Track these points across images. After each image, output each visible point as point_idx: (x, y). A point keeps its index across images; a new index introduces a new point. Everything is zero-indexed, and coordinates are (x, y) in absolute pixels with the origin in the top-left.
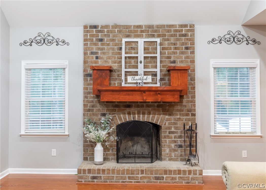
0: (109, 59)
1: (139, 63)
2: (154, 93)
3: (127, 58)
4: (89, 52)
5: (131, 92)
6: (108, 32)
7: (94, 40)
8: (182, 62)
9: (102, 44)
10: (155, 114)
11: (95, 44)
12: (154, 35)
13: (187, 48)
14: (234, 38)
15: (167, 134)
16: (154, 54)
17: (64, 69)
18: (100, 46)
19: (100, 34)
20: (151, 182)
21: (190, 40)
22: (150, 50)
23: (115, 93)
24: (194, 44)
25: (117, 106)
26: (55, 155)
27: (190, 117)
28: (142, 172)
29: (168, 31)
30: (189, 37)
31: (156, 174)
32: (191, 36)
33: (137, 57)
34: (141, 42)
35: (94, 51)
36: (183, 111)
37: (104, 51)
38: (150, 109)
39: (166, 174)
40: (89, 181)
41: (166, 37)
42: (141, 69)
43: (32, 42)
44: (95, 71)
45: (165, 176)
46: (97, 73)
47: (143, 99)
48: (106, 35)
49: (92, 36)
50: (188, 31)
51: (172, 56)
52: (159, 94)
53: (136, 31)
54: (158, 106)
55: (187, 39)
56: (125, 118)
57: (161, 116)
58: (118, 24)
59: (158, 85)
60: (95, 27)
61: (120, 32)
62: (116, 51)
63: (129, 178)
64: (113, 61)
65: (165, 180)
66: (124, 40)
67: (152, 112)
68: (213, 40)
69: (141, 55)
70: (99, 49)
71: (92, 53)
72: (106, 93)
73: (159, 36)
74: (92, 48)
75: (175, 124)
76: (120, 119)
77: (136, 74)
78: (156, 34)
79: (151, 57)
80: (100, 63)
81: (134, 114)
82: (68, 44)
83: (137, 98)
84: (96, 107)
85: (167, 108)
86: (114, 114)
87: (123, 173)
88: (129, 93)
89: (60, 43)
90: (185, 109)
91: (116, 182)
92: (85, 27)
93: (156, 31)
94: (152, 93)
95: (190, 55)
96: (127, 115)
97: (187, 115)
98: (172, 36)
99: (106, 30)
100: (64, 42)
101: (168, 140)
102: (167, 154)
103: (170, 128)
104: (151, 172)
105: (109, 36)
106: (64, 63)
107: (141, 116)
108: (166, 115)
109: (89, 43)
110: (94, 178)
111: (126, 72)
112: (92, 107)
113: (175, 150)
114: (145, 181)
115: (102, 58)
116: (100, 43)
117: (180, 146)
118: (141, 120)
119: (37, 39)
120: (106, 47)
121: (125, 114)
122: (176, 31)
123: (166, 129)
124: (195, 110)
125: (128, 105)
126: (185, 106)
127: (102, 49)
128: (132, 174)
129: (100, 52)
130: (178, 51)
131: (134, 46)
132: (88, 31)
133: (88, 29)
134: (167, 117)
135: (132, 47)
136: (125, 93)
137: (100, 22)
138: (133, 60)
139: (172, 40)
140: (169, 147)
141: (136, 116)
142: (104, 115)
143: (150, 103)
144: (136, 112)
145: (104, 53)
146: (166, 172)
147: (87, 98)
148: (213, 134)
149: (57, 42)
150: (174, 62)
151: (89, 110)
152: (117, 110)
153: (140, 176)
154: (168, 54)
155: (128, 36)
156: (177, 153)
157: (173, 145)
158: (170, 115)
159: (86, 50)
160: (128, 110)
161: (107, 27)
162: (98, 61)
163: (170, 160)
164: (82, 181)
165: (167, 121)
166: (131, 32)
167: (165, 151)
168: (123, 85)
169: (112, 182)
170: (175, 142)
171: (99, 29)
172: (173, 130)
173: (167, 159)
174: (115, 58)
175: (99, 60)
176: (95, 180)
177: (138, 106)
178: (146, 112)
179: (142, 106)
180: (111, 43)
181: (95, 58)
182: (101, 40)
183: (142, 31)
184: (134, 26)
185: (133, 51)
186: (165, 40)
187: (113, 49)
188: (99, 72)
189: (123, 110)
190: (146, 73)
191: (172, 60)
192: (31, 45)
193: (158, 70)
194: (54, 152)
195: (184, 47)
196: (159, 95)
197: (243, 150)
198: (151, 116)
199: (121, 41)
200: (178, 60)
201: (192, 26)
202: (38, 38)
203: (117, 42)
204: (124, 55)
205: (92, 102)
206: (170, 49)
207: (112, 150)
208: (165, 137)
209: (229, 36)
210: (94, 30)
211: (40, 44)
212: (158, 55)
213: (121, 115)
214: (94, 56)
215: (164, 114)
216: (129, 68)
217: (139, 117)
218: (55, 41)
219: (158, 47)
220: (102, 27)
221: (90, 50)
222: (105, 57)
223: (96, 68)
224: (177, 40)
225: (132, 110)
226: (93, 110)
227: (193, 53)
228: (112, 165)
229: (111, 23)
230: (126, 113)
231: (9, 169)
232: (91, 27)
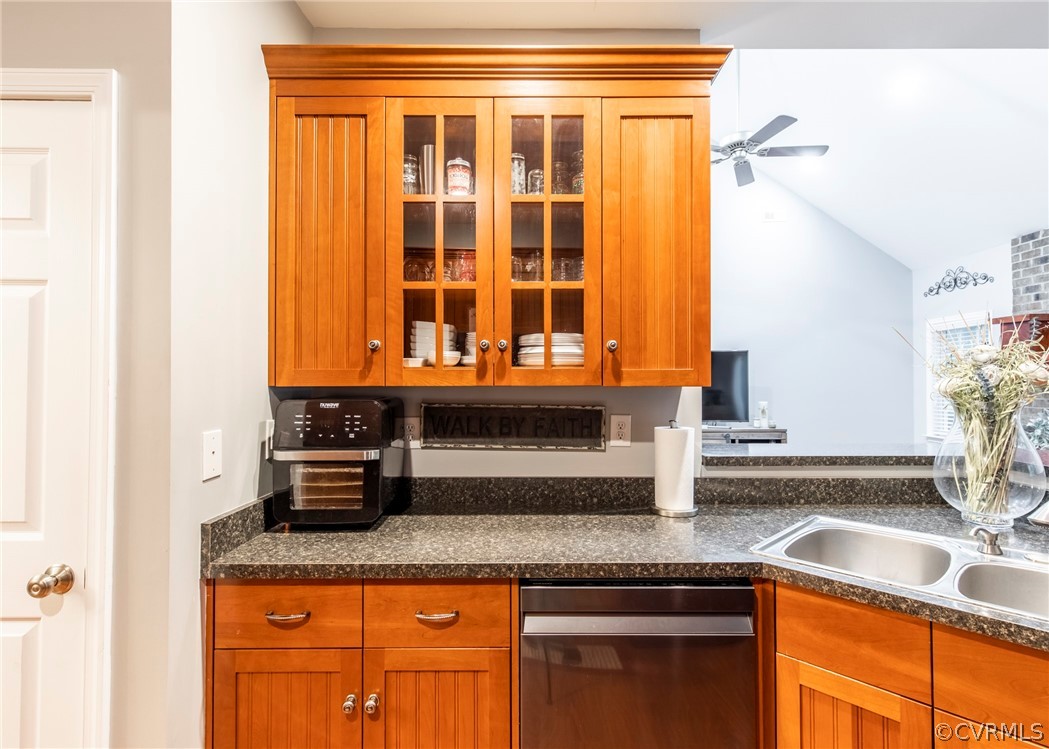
4: (1022, 289)
7: (1031, 262)
9: (1047, 268)
11: (1034, 271)
18: (1043, 273)
19: (1042, 248)
35: (1033, 284)
43: (940, 287)
49: (1028, 255)
60: (1032, 236)
70: (1041, 278)
71: (1028, 290)
74: (1029, 280)
80: (1043, 307)
82: (992, 280)
89: (980, 281)
92: (1015, 242)
100: (984, 277)
109: (1021, 270)
115: (1045, 297)
116: (1042, 266)
119: (944, 281)
127: (1046, 278)
129: (1043, 284)
132: (1019, 249)
133: (1020, 244)
137: (1042, 224)
149: (974, 280)
159: (1018, 286)
162: (1039, 304)
171: (1040, 238)
175: (1041, 302)
181: (1033, 298)
182: (1045, 260)
192: (939, 293)
202: (948, 279)
210: (1031, 242)
211: (950, 289)
214: (1032, 295)
218: (971, 278)
220: (1046, 232)
221: (1024, 285)
232: (1025, 238)
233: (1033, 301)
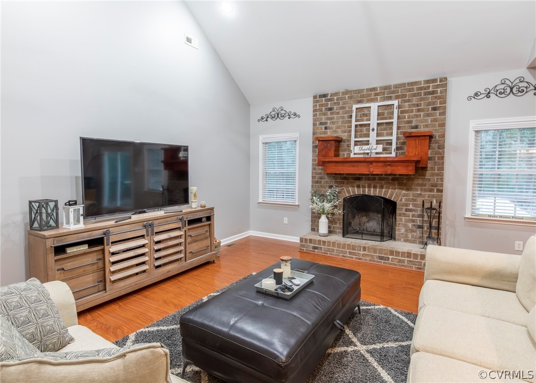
0: (339, 128)
1: (371, 131)
2: (382, 164)
3: (358, 127)
4: (318, 123)
6: (338, 99)
7: (324, 109)
8: (427, 126)
9: (331, 114)
10: (389, 188)
11: (325, 114)
12: (391, 97)
13: (435, 109)
14: (511, 89)
15: (404, 211)
16: (390, 119)
17: (296, 141)
18: (329, 116)
19: (329, 103)
20: (374, 261)
21: (439, 98)
22: (386, 115)
24: (445, 102)
25: (345, 178)
26: (287, 223)
27: (435, 193)
28: (364, 249)
29: (410, 90)
30: (439, 94)
31: (380, 253)
32: (441, 93)
33: (369, 124)
34: (374, 107)
35: (324, 121)
36: (425, 186)
37: (333, 120)
38: (383, 182)
40: (310, 251)
41: (407, 98)
42: (373, 137)
43: (268, 117)
44: (320, 142)
45: (391, 257)
46: (322, 144)
47: (370, 171)
48: (335, 103)
49: (322, 105)
50: (438, 86)
51: (414, 120)
52: (388, 165)
53: (369, 95)
54: (393, 179)
55: (436, 97)
56: (353, 191)
57: (397, 190)
58: (349, 90)
59: (393, 155)
60: (325, 96)
61: (350, 98)
62: (347, 119)
63: (350, 253)
64: (342, 131)
65: (390, 261)
66: (355, 107)
67: (385, 186)
68: (476, 94)
69: (374, 121)
70: (328, 119)
71: (321, 124)
72: (330, 164)
73: (397, 97)
74: (322, 119)
75: (414, 200)
76: (349, 192)
77: (367, 143)
78: (393, 95)
79: (387, 123)
80: (330, 134)
81: (364, 187)
82: (299, 116)
83: (363, 170)
84: (324, 179)
85: (405, 181)
86: (342, 186)
87: (344, 248)
88: (354, 164)
89: (292, 116)
90: (428, 183)
91: (336, 255)
92: (315, 97)
93: (393, 92)
94: (380, 164)
95: (438, 117)
96: (356, 189)
97: (431, 190)
98: (414, 95)
99: (335, 98)
100: (295, 114)
101: (403, 218)
102: (403, 234)
103: (407, 205)
104: (375, 251)
105: (339, 104)
106: (295, 135)
107: (372, 189)
108: (403, 189)
109: (318, 113)
110: (315, 248)
111: (355, 141)
112: (321, 179)
113: (412, 231)
114: (368, 258)
115: (331, 128)
116: (329, 112)
117: (421, 227)
118: (372, 194)
119: (271, 114)
120: (335, 116)
121: (353, 187)
122: (421, 89)
123: (403, 205)
124: (442, 185)
125: (357, 178)
126: (429, 180)
127: (331, 119)
128: (353, 249)
129: (329, 121)
130: (422, 113)
131: (366, 112)
132: (317, 101)
133: (318, 99)
134: (404, 192)
135: (364, 113)
137: (329, 90)
138: (365, 128)
139: (415, 100)
140: (405, 226)
141: (367, 189)
142: (331, 187)
143: (384, 176)
144: (366, 185)
145: (333, 123)
146: (392, 253)
147: (316, 170)
148: (468, 215)
149: (289, 115)
150: (416, 127)
151: (317, 182)
152: (345, 183)
153: (362, 252)
154: (409, 118)
155: (360, 102)
156: (415, 234)
157: (410, 225)
158: (408, 190)
159: (316, 121)
160: (357, 182)
161: (336, 94)
163: (406, 241)
164: (304, 250)
165: (403, 196)
166: (363, 96)
167: (400, 230)
168: (352, 156)
169: (332, 254)
170: (413, 221)
171: (329, 97)
172: (411, 207)
173: (402, 239)
174: (345, 127)
175: (328, 131)
176: (316, 251)
177: (369, 179)
178: (378, 185)
179: (374, 179)
180: (341, 111)
181: (324, 128)
182: (331, 109)
183: (376, 94)
184: (367, 89)
185: (365, 118)
186: (405, 101)
187: (343, 118)
188: (324, 143)
189: (352, 182)
190: (378, 142)
191: (413, 124)
192: (267, 120)
193: (394, 138)
194: (286, 220)
195: (430, 107)
196: (388, 167)
197: (517, 241)
198: (384, 190)
199: (352, 108)
200: (422, 124)
201: (444, 80)
202: (273, 113)
203: (347, 109)
204: (354, 123)
205: (320, 174)
206: (412, 111)
208: (400, 215)
209: (503, 86)
210: (324, 99)
211: (274, 119)
212: (395, 120)
213: (350, 188)
214: (323, 127)
215: (400, 189)
216: (361, 137)
217: (370, 190)
218: (287, 114)
219: (396, 111)
220: (332, 95)
221: (319, 121)
222: (334, 126)
223: (321, 139)
224: (422, 99)
225: (362, 183)
226: (321, 182)
227: (444, 113)
228: (337, 238)
229: (341, 89)
230: (355, 186)
231: (250, 231)
232: (321, 96)
233: (323, 130)
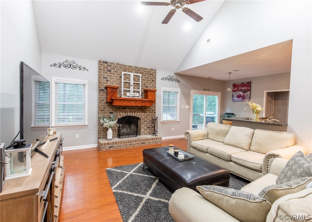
0: (114, 82)
1: (131, 86)
2: (141, 102)
3: (125, 83)
4: (102, 77)
5: (130, 101)
6: (114, 66)
7: (106, 70)
8: (150, 87)
9: (110, 73)
10: (138, 112)
11: (106, 73)
12: (138, 72)
13: (153, 81)
14: (171, 79)
15: (143, 122)
16: (138, 82)
17: (84, 85)
18: (109, 74)
19: (109, 67)
20: (140, 145)
21: (154, 77)
22: (136, 80)
23: (121, 101)
24: (156, 79)
25: (118, 108)
26: (78, 138)
27: (153, 114)
28: (136, 141)
29: (145, 71)
30: (154, 76)
31: (142, 141)
32: (155, 75)
33: (130, 83)
34: (132, 75)
35: (105, 76)
36: (150, 111)
37: (111, 77)
38: (135, 110)
39: (147, 141)
40: (108, 149)
41: (144, 74)
42: (132, 89)
43: (61, 65)
44: (109, 88)
45: (146, 142)
47: (136, 105)
48: (112, 68)
49: (105, 67)
50: (154, 72)
51: (146, 84)
52: (143, 102)
53: (129, 69)
54: (139, 108)
55: (153, 76)
56: (122, 114)
57: (141, 113)
58: (119, 63)
59: (140, 98)
60: (106, 63)
61: (120, 68)
62: (118, 78)
63: (129, 145)
64: (116, 83)
65: (146, 144)
66: (123, 73)
67: (136, 111)
68: (163, 78)
69: (132, 82)
70: (108, 76)
71: (104, 78)
72: (117, 101)
73: (140, 73)
74: (104, 75)
75: (147, 117)
76: (120, 115)
77: (129, 91)
78: (139, 72)
79: (136, 83)
80: (109, 84)
81: (127, 112)
82: (87, 70)
83: (133, 104)
84: (106, 108)
85: (144, 109)
86: (117, 112)
87: (126, 143)
88: (129, 101)
89: (82, 69)
90: (151, 110)
91: (122, 148)
92: (100, 62)
93: (139, 70)
94: (140, 102)
95: (154, 84)
96: (124, 113)
97: (152, 113)
98: (146, 74)
99: (112, 65)
100: (84, 68)
101: (143, 125)
102: (143, 132)
103: (144, 119)
104: (140, 141)
105: (114, 69)
107: (131, 113)
108: (143, 113)
109: (102, 71)
110: (110, 147)
111: (124, 90)
112: (104, 109)
113: (146, 130)
114: (137, 145)
115: (110, 81)
116: (109, 72)
117: (149, 128)
118: (131, 115)
119: (64, 63)
120: (112, 75)
121: (123, 112)
122: (148, 72)
123: (143, 119)
124: (155, 110)
125: (124, 108)
126: (151, 108)
127: (110, 76)
128: (131, 143)
129: (109, 77)
130: (149, 82)
131: (128, 76)
132: (101, 64)
134: (143, 114)
135: (127, 77)
136: (127, 101)
137: (109, 60)
138: (127, 84)
139: (147, 76)
140: (144, 128)
141: (129, 113)
142: (111, 113)
143: (136, 107)
144: (129, 111)
145: (111, 79)
146: (146, 140)
147: (101, 103)
148: (162, 121)
149: (80, 68)
150: (147, 87)
151: (102, 110)
152: (118, 110)
153: (135, 143)
154: (144, 83)
155: (125, 71)
156: (147, 131)
157: (145, 127)
158: (145, 113)
159: (100, 75)
160: (124, 110)
161: (113, 64)
162: (108, 83)
163: (144, 134)
164: (103, 150)
165: (143, 115)
166: (126, 68)
167: (142, 130)
168: (123, 97)
169: (120, 148)
170: (147, 126)
171: (109, 64)
172: (146, 120)
173: (143, 134)
174: (117, 82)
175: (108, 82)
176: (111, 148)
177: (129, 108)
178: (134, 111)
179: (132, 108)
180: (115, 73)
181: (106, 81)
182: (110, 71)
183: (132, 69)
184: (128, 66)
185: (127, 79)
186: (143, 75)
187: (117, 77)
188: (111, 89)
189: (122, 110)
190: (134, 92)
191: (146, 86)
192: (60, 67)
193: (140, 90)
194: (77, 136)
195: (152, 80)
196: (143, 103)
197: (173, 127)
198: (136, 113)
199: (121, 73)
200: (149, 86)
201: (155, 70)
202: (66, 63)
203: (118, 73)
204: (123, 81)
205: (104, 106)
206: (146, 80)
207: (115, 132)
208: (142, 124)
209: (169, 77)
210: (106, 64)
211: (67, 68)
212: (140, 83)
213: (121, 113)
214: (105, 79)
215: (142, 112)
216: (125, 88)
217: (130, 114)
218: (78, 67)
219: (141, 79)
220: (110, 63)
221: (103, 76)
222: (112, 80)
224: (149, 76)
225: (126, 110)
226: (104, 110)
227: (155, 83)
229: (115, 62)
230: (124, 112)
232: (104, 62)
233: (105, 81)
